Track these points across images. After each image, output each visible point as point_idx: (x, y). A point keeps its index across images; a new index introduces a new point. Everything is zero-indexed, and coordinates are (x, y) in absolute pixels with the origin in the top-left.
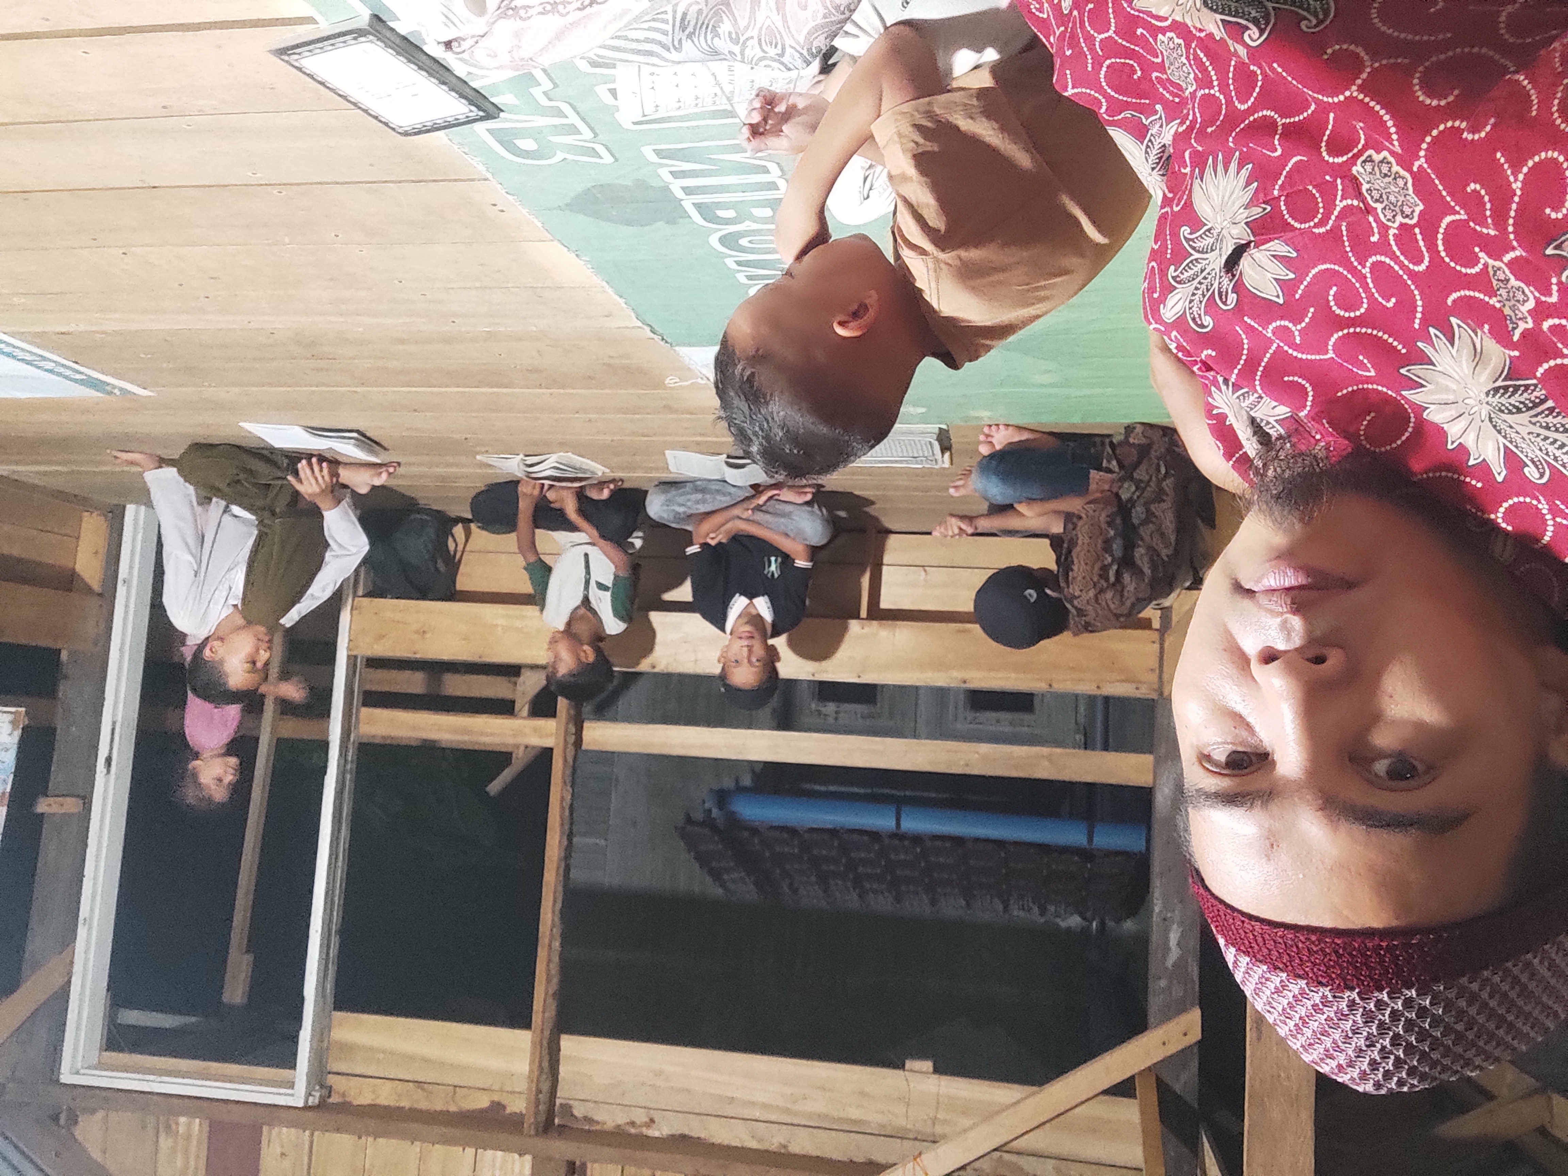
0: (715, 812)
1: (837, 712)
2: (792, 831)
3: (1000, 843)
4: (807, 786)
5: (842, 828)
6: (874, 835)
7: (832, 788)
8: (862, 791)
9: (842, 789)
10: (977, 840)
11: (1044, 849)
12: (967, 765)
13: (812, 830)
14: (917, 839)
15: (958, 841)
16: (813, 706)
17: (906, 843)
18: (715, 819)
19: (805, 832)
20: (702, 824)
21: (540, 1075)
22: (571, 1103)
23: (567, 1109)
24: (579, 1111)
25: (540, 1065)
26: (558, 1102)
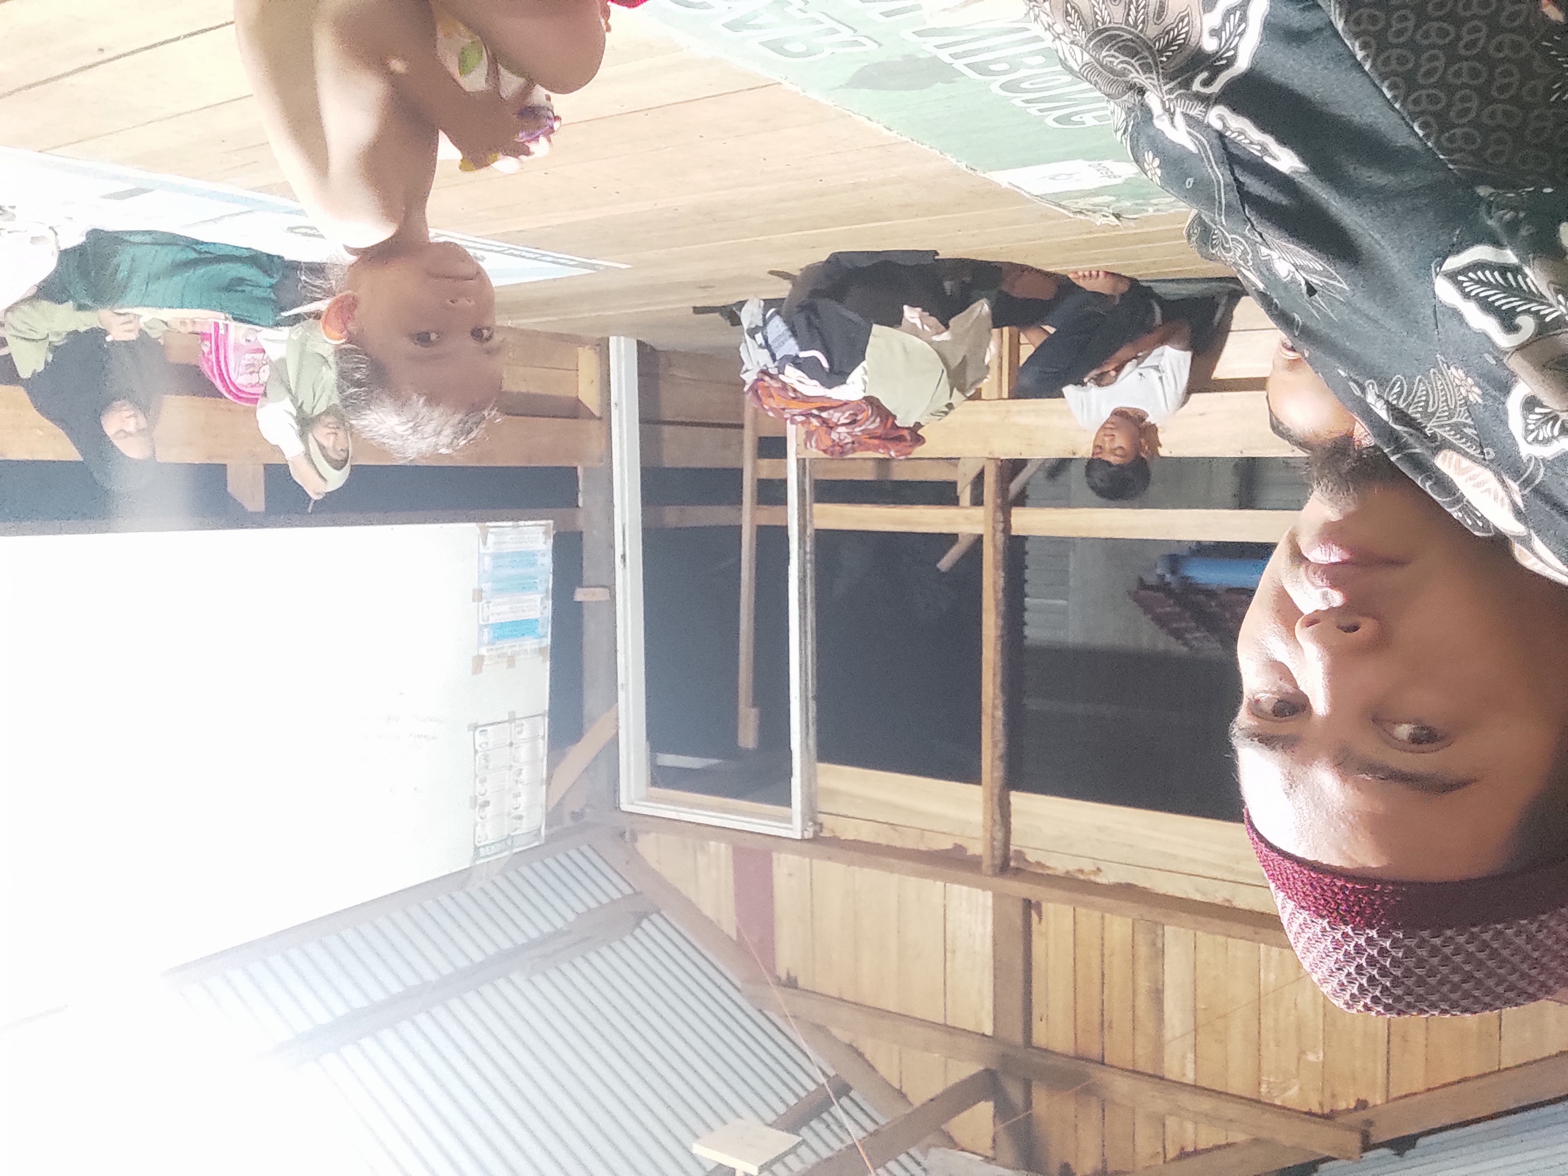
0: (1168, 577)
18: (1170, 583)
20: (1157, 588)
21: (993, 826)
22: (1024, 850)
23: (1020, 855)
24: (1031, 857)
25: (992, 817)
26: (1012, 848)
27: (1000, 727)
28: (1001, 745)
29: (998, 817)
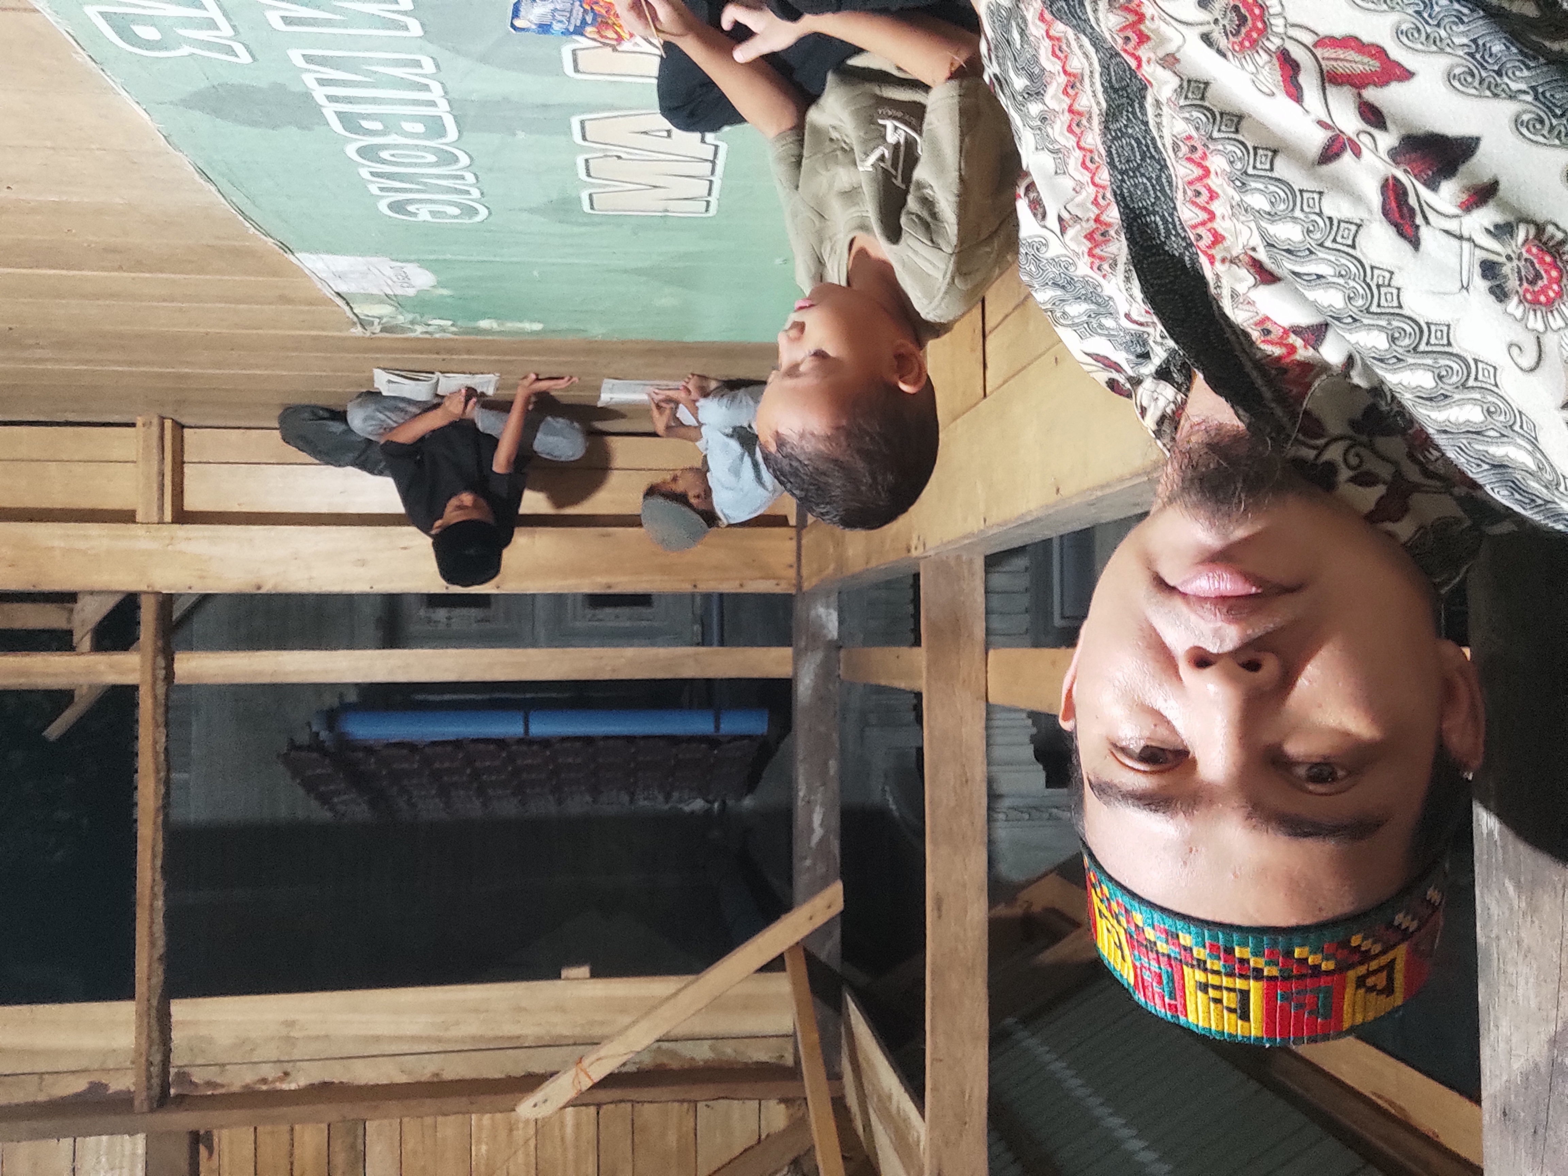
0: (324, 735)
1: (449, 618)
2: (411, 747)
5: (465, 739)
6: (501, 743)
11: (673, 740)
12: (614, 670)
13: (434, 744)
14: (545, 743)
15: (588, 740)
17: (535, 748)
18: (324, 742)
19: (426, 746)
20: (309, 748)
21: (150, 1046)
22: (186, 1069)
23: (183, 1077)
24: (198, 1076)
25: (149, 1036)
26: (173, 1071)
27: (159, 919)
28: (161, 943)
29: (156, 1035)
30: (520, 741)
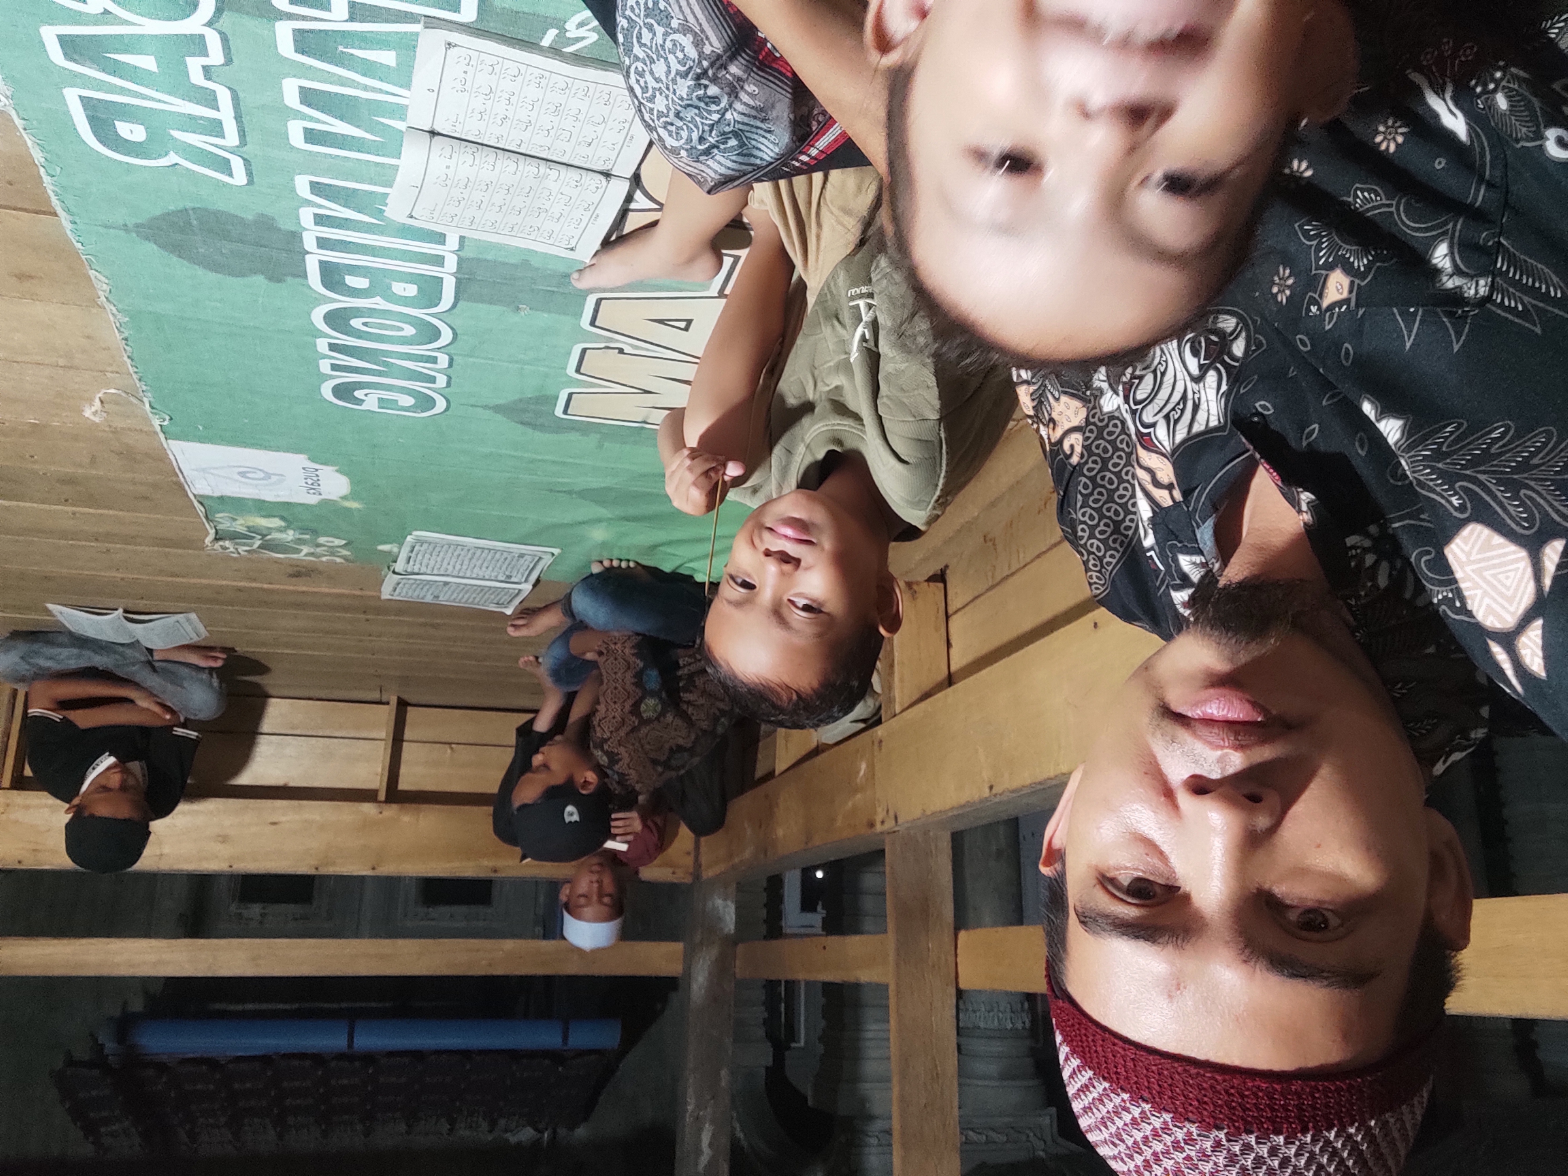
0: (110, 1047)
1: (263, 915)
2: (212, 1063)
3: (466, 1054)
4: (218, 1006)
5: (276, 1054)
6: (318, 1059)
7: (250, 1006)
8: (287, 1007)
9: (264, 1006)
10: (438, 1052)
11: (514, 1055)
12: (490, 965)
13: (238, 1059)
14: (369, 1058)
15: (418, 1055)
16: (233, 908)
17: (357, 1064)
18: (108, 1056)
19: (230, 1062)
20: (89, 1064)
30: (341, 1056)
